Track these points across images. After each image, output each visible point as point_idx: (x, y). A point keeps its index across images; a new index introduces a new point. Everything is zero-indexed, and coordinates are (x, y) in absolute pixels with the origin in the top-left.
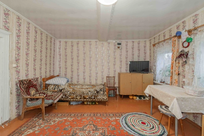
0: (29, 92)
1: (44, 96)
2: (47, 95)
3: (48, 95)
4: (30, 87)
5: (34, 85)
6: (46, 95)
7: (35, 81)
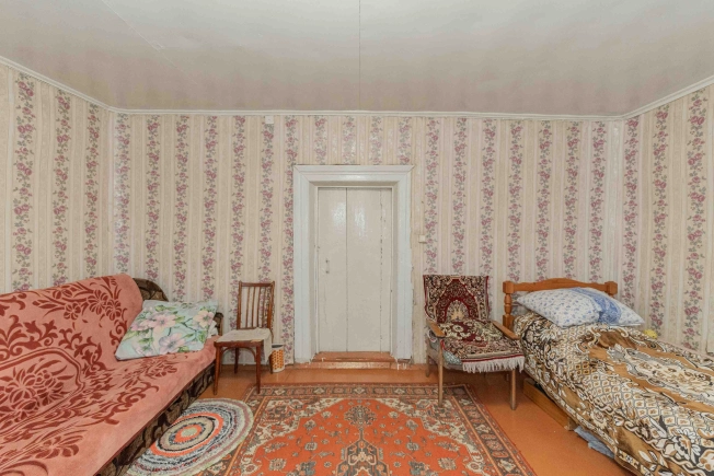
0: (446, 311)
1: (463, 335)
2: (473, 336)
3: (478, 338)
4: (452, 300)
5: (466, 297)
6: (468, 335)
7: (473, 286)
